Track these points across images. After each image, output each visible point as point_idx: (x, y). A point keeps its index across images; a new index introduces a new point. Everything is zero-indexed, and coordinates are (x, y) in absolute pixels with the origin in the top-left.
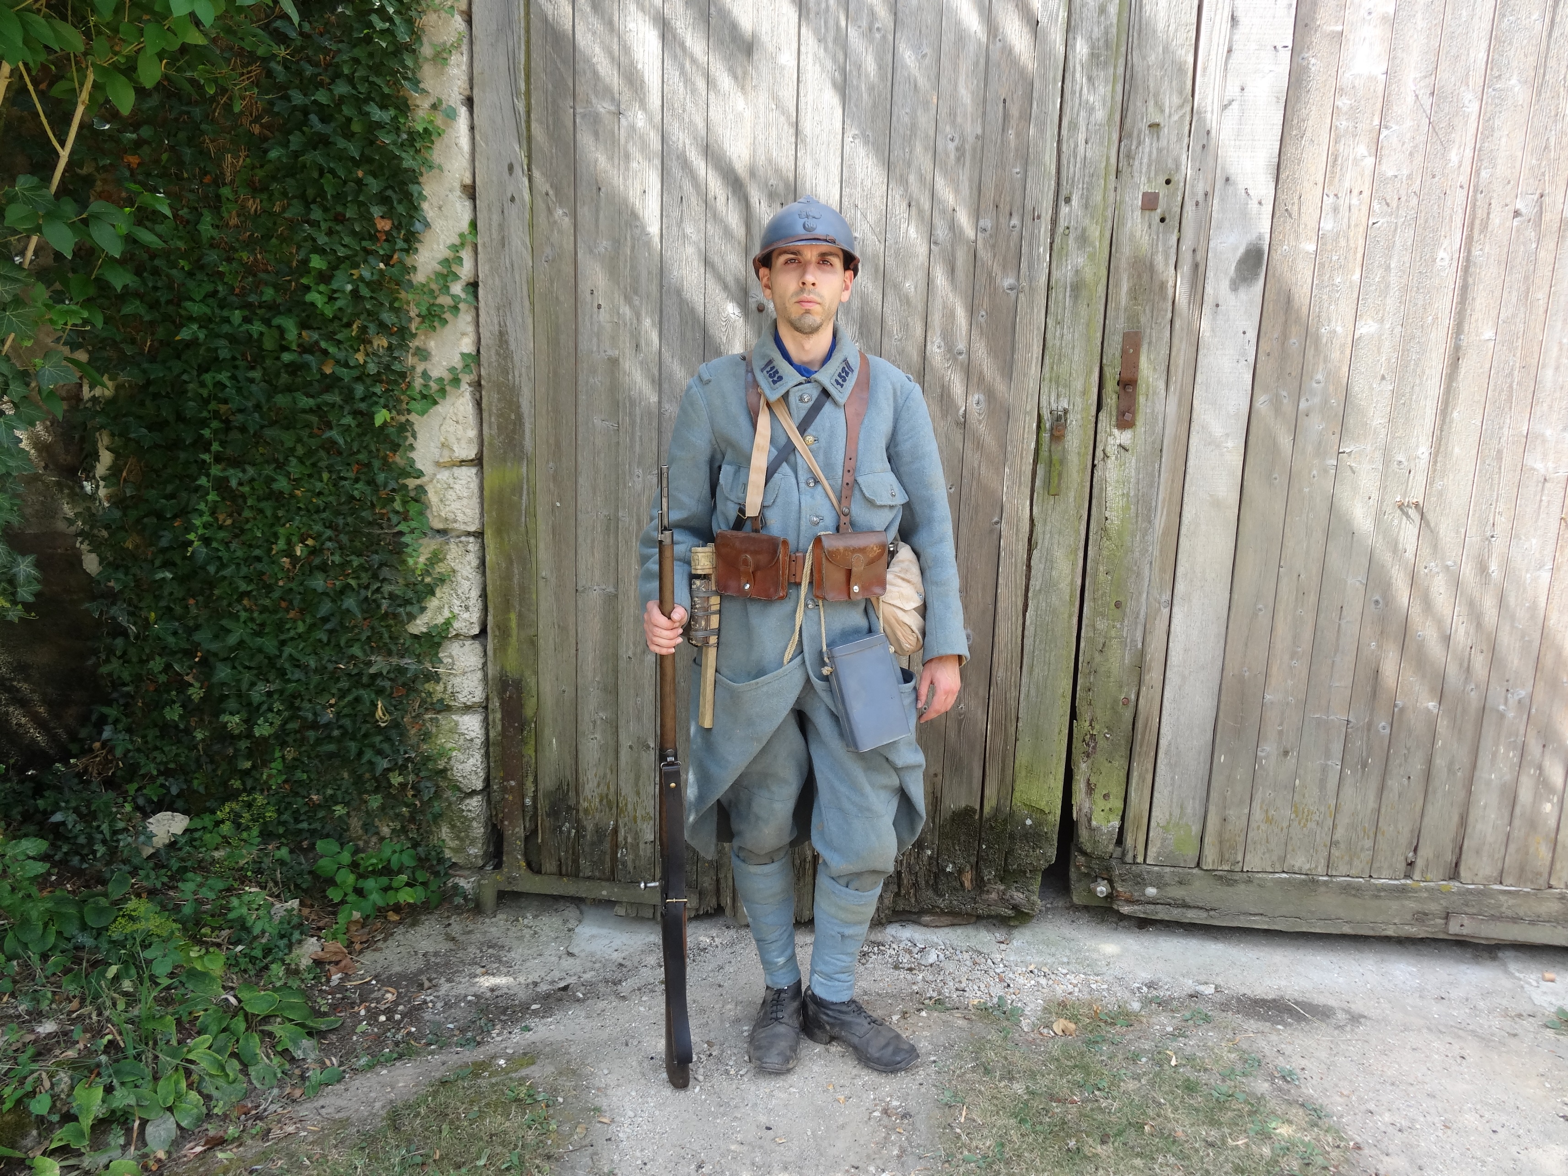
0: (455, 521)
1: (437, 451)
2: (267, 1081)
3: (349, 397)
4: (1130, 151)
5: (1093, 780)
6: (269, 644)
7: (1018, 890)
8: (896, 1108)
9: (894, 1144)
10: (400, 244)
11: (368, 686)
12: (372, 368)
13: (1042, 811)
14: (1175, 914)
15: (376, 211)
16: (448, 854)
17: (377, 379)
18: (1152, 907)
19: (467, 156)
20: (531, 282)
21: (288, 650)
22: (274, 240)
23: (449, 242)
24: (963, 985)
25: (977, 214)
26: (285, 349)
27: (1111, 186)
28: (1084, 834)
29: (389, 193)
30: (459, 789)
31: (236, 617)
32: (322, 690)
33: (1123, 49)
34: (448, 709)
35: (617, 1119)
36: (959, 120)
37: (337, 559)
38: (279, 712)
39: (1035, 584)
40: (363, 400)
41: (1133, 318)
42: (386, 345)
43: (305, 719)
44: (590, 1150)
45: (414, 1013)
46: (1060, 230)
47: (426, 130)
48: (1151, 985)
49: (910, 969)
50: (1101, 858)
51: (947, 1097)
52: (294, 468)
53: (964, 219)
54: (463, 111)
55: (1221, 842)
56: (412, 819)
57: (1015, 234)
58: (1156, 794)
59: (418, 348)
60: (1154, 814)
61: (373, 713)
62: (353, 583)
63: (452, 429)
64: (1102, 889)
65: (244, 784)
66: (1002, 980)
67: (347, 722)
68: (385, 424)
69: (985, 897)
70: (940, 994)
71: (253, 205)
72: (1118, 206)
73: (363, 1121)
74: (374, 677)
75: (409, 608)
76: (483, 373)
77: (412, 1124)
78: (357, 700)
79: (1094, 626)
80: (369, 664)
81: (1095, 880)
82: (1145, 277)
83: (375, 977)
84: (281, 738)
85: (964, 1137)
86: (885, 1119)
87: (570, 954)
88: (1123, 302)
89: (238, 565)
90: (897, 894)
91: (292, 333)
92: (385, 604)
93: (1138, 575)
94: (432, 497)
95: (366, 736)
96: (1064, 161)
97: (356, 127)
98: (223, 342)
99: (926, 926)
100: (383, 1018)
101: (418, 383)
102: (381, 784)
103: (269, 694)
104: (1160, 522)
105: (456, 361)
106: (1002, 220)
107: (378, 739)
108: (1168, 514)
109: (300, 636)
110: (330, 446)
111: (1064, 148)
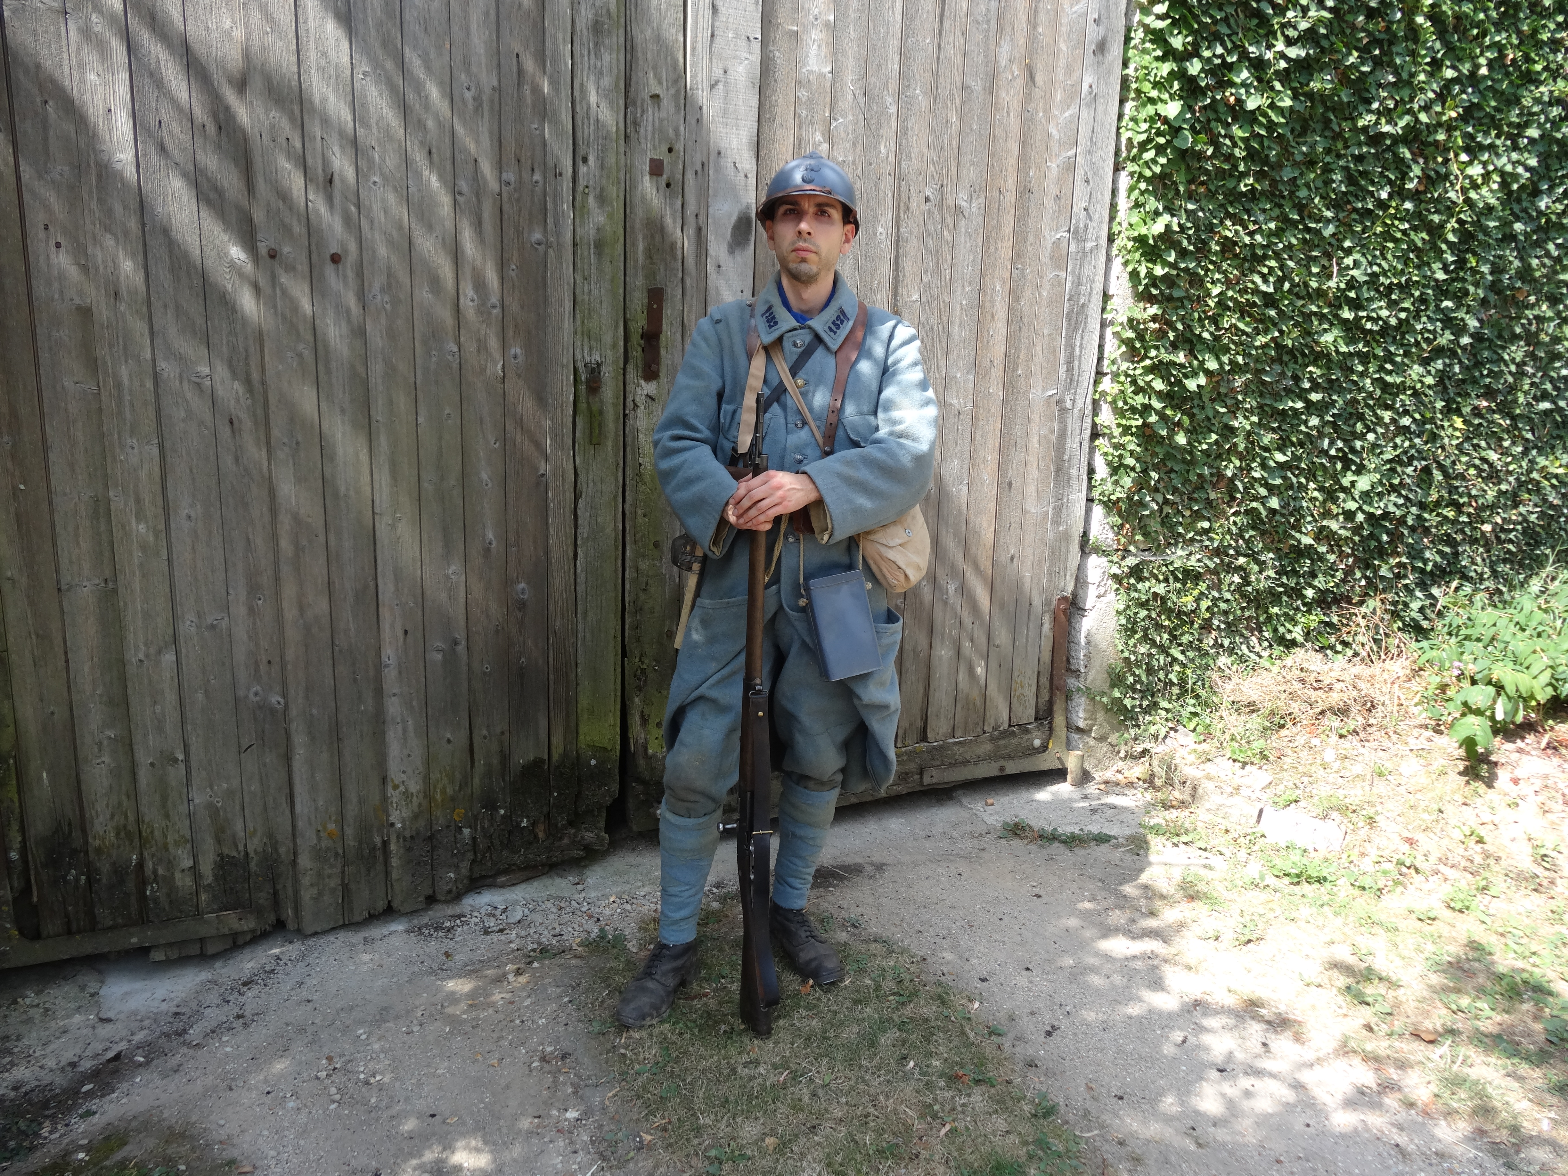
4: (635, 118)
5: (646, 712)
7: (587, 829)
9: (565, 1084)
13: (605, 749)
24: (558, 930)
25: (500, 167)
27: (622, 150)
28: (641, 763)
33: (622, 20)
36: (474, 69)
39: (583, 531)
46: (580, 188)
49: (501, 931)
57: (539, 189)
66: (591, 917)
69: (557, 843)
70: (540, 944)
72: (629, 169)
79: (636, 568)
82: (658, 238)
85: (629, 1054)
86: (546, 1066)
87: (105, 1020)
96: (579, 122)
99: (503, 886)
106: (526, 175)
111: (578, 109)
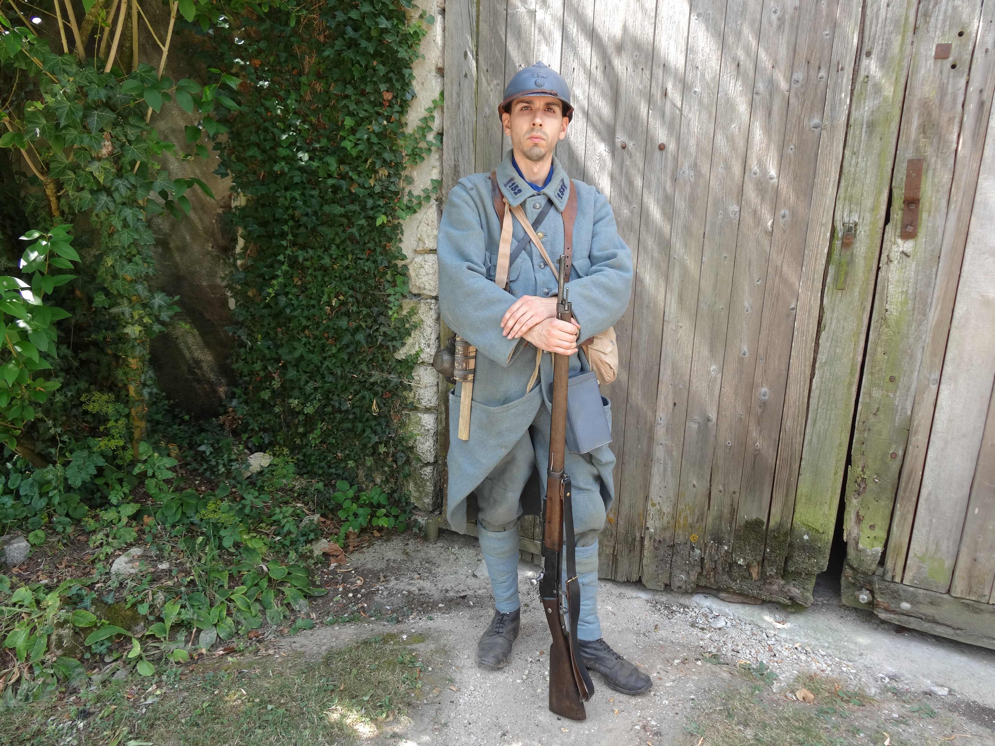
0: (425, 289)
1: (415, 244)
2: (274, 620)
3: (364, 208)
4: (927, 10)
5: (862, 513)
6: (316, 358)
7: (794, 586)
8: (653, 726)
10: (397, 108)
11: (371, 389)
12: (378, 189)
13: (817, 531)
14: (926, 627)
15: (383, 87)
16: (413, 500)
17: (382, 195)
18: (906, 618)
19: (440, 48)
20: (475, 132)
21: (326, 363)
22: (328, 109)
23: (427, 107)
24: (739, 648)
25: (791, 70)
26: (330, 176)
27: (909, 41)
28: (851, 552)
29: (391, 75)
30: (420, 461)
31: (299, 340)
32: (345, 389)
34: (416, 409)
35: (462, 689)
37: (355, 309)
38: (319, 400)
39: (822, 357)
40: (372, 209)
41: (920, 148)
42: (387, 174)
43: (333, 406)
44: (438, 706)
45: (370, 595)
46: (861, 78)
47: (415, 32)
48: (893, 678)
50: (865, 573)
51: (692, 727)
52: (334, 251)
53: (780, 78)
54: (439, 18)
55: (970, 578)
56: (393, 476)
57: (822, 83)
58: (915, 531)
59: (406, 176)
60: (912, 546)
61: (370, 406)
62: (363, 325)
63: (424, 229)
64: (864, 597)
65: (302, 441)
66: (770, 650)
67: (357, 410)
68: (383, 225)
69: (767, 586)
70: (719, 650)
71: (319, 87)
72: (913, 57)
73: (312, 656)
74: (373, 384)
75: (394, 343)
76: (444, 192)
77: (337, 664)
78: (364, 397)
79: (870, 394)
80: (371, 376)
81: (860, 589)
82: (934, 115)
83: (355, 569)
84: (321, 415)
87: (475, 576)
88: (913, 136)
89: (303, 309)
90: (700, 574)
91: (333, 166)
92: (380, 339)
93: (912, 356)
94: (412, 273)
95: (367, 420)
96: (868, 23)
97: (374, 33)
98: (298, 173)
99: (722, 600)
100: (351, 595)
101: (405, 199)
102: (374, 452)
103: (316, 389)
104: (933, 316)
105: (428, 185)
106: (812, 73)
107: (373, 423)
108: (942, 309)
109: (334, 355)
110: (351, 238)
111: (868, 12)
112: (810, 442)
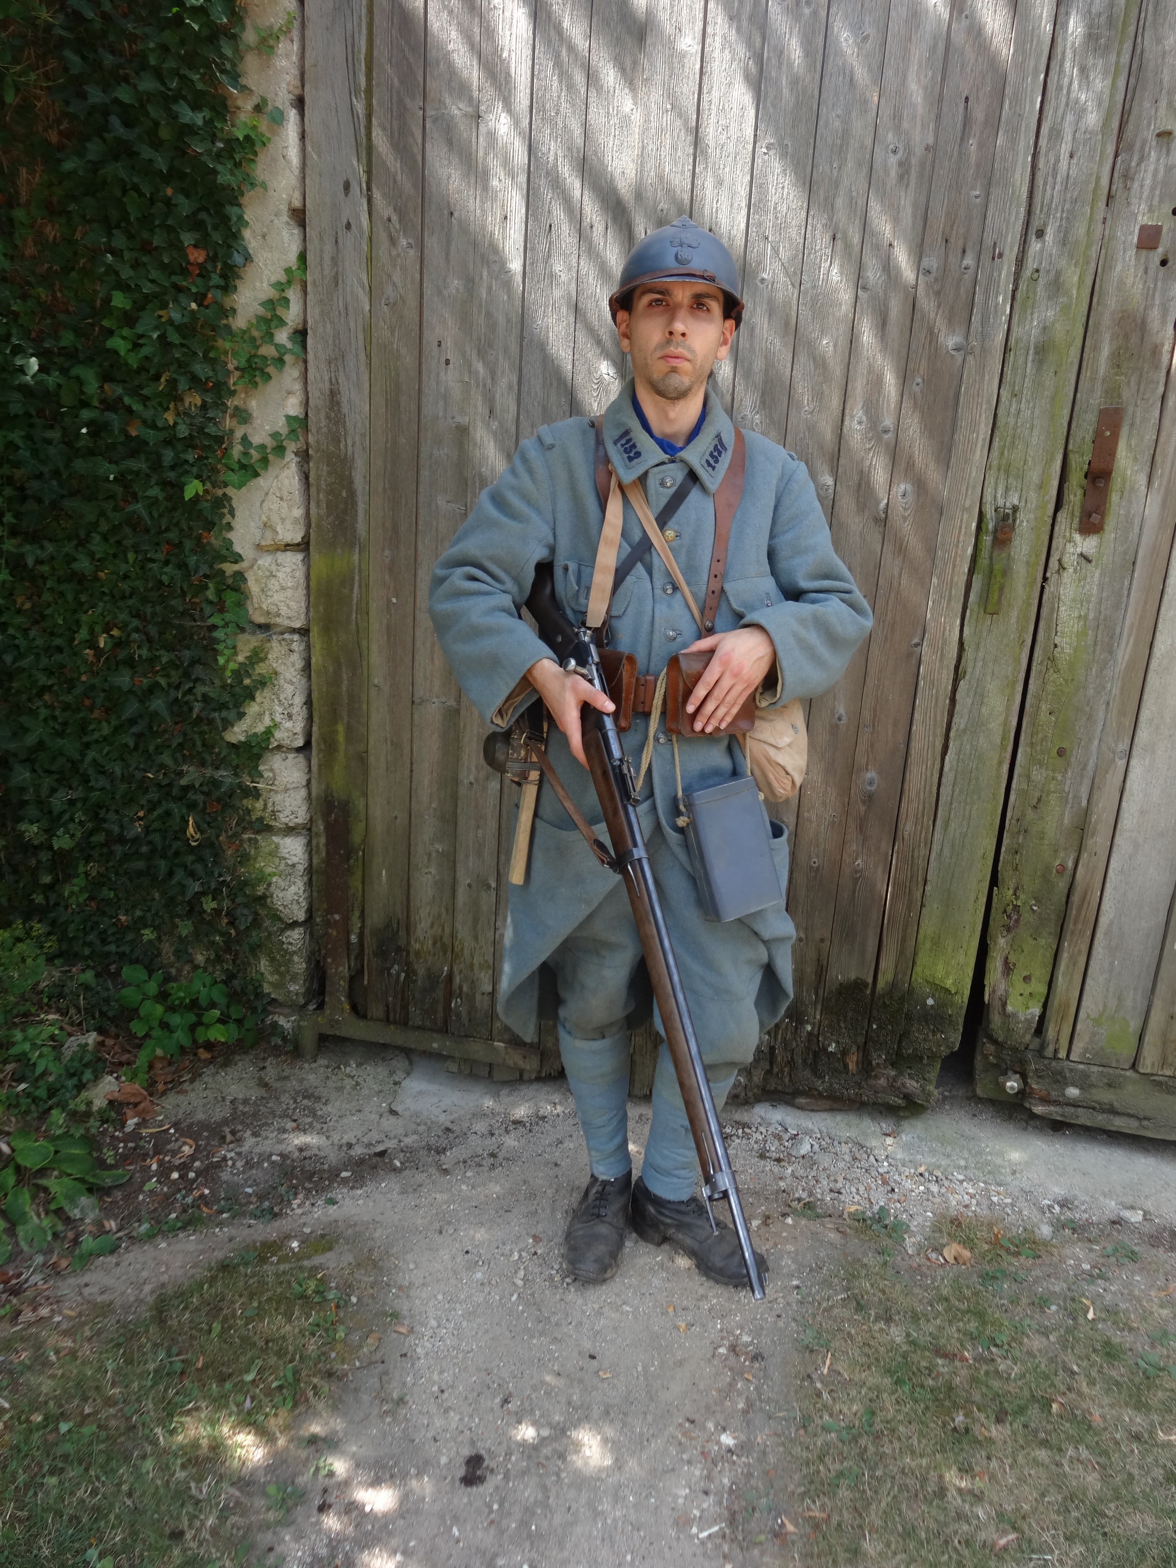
0: (279, 615)
1: (257, 533)
2: (35, 1243)
3: (156, 466)
4: (1128, 169)
5: (1012, 959)
6: (70, 746)
7: (911, 1077)
8: (747, 1345)
9: (740, 1394)
10: (216, 280)
11: (180, 799)
12: (183, 431)
13: (947, 991)
14: (1100, 1120)
15: (187, 238)
16: (267, 988)
17: (189, 443)
18: (1072, 1110)
19: (297, 172)
20: (368, 330)
21: (91, 754)
22: (73, 274)
23: (273, 279)
24: (839, 1185)
25: (919, 252)
26: (85, 404)
27: (1100, 217)
28: (996, 1019)
29: (203, 215)
30: (280, 919)
31: (33, 713)
32: (130, 800)
33: (1132, 29)
34: (268, 829)
35: (417, 1328)
36: (905, 125)
37: (145, 653)
38: (81, 823)
39: (959, 722)
40: (173, 468)
41: (1113, 391)
42: (199, 403)
43: (109, 833)
44: (380, 1368)
45: (210, 1172)
46: (1027, 273)
47: (247, 138)
48: (1064, 1204)
49: (779, 1160)
50: (1015, 1049)
51: (809, 1337)
52: (97, 544)
53: (902, 257)
54: (292, 115)
55: (1164, 1043)
56: (228, 950)
57: (968, 277)
58: (1089, 981)
59: (237, 408)
60: (1084, 1003)
61: (184, 830)
62: (163, 682)
63: (275, 507)
64: (1012, 1084)
65: (47, 898)
66: (885, 1182)
67: (156, 838)
68: (196, 499)
69: (872, 1082)
70: (811, 1194)
71: (51, 232)
72: (1106, 242)
73: (126, 1308)
74: (186, 789)
75: (224, 714)
76: (311, 439)
77: (179, 1318)
78: (168, 814)
79: (1028, 777)
80: (181, 774)
81: (1005, 1073)
82: (1134, 339)
83: (175, 1125)
84: (85, 850)
85: (825, 1395)
86: (732, 1358)
87: (393, 1112)
88: (1102, 371)
89: (38, 655)
90: (769, 1072)
91: (92, 386)
92: (197, 707)
93: (1090, 717)
94: (253, 586)
95: (177, 854)
96: (1040, 181)
97: (165, 133)
98: (16, 396)
99: (801, 1108)
100: (175, 1175)
101: (237, 450)
102: (193, 909)
103: (72, 802)
104: (1124, 653)
105: (281, 426)
106: (953, 259)
107: (189, 859)
108: (1136, 644)
109: (105, 739)
110: (134, 522)
111: (1041, 164)
112: (940, 855)
